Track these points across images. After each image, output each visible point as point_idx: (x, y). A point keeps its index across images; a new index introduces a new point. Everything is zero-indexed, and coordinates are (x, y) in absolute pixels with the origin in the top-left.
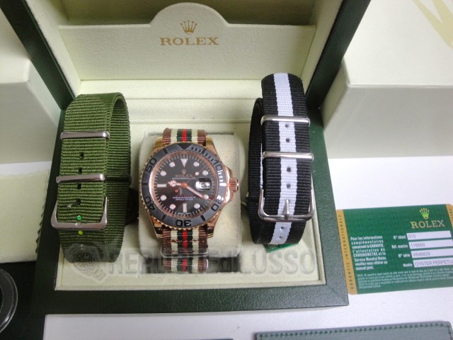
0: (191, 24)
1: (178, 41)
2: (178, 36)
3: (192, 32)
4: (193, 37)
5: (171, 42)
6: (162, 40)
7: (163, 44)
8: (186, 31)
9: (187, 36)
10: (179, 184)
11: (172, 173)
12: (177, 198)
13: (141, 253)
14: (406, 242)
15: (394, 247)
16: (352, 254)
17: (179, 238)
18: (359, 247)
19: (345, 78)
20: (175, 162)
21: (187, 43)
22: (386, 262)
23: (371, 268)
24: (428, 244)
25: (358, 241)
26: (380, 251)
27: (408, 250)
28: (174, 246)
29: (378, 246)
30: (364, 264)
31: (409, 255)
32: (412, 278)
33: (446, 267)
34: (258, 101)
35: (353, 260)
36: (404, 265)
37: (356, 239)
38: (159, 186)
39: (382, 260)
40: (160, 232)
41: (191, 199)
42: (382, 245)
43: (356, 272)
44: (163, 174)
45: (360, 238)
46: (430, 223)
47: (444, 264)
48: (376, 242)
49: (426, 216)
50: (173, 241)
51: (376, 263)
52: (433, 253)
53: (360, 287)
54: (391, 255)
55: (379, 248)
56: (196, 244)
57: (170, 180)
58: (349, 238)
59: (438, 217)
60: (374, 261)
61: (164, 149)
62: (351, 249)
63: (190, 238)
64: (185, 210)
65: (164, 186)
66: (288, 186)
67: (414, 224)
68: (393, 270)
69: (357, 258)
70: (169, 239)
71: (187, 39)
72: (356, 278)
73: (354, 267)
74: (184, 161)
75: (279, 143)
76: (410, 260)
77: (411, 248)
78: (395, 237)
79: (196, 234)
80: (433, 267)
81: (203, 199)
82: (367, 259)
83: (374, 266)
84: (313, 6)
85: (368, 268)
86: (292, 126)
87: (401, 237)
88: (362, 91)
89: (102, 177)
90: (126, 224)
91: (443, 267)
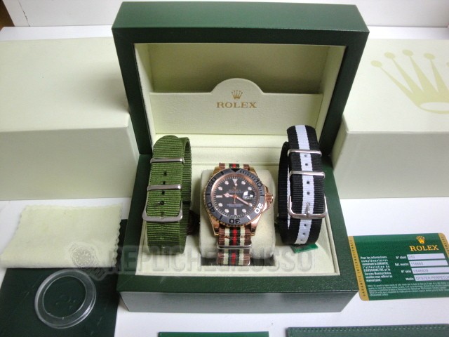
0: (238, 92)
1: (229, 105)
2: (229, 101)
3: (239, 98)
4: (239, 102)
5: (224, 105)
6: (218, 103)
7: (218, 107)
8: (235, 98)
9: (236, 101)
10: (232, 196)
11: (226, 189)
12: (230, 205)
13: (200, 251)
14: (407, 261)
15: (397, 265)
16: (362, 270)
17: (231, 235)
18: (368, 264)
19: (345, 128)
20: (228, 180)
21: (235, 107)
22: (391, 277)
23: (379, 280)
24: (425, 263)
25: (367, 259)
26: (385, 268)
27: (409, 268)
28: (227, 241)
29: (384, 264)
30: (373, 277)
31: (410, 272)
32: (414, 289)
33: (443, 281)
34: (285, 144)
35: (364, 274)
36: (407, 279)
37: (365, 258)
38: (218, 197)
39: (387, 274)
40: (217, 231)
41: (240, 205)
42: (387, 263)
43: (367, 284)
44: (221, 189)
45: (368, 258)
46: (426, 248)
47: (440, 279)
48: (382, 261)
49: (422, 241)
50: (226, 237)
51: (383, 277)
52: (431, 270)
53: (371, 295)
54: (395, 271)
55: (385, 265)
56: (242, 240)
57: (225, 193)
58: (359, 258)
59: (433, 242)
60: (380, 275)
61: (222, 172)
62: (361, 266)
63: (239, 235)
64: (235, 213)
65: (221, 196)
66: (308, 193)
67: (412, 248)
68: (398, 283)
69: (367, 272)
70: (223, 236)
71: (235, 104)
72: (367, 288)
73: (365, 279)
74: (235, 180)
75: (301, 166)
76: (412, 275)
77: (411, 266)
78: (397, 258)
79: (243, 231)
80: (432, 282)
81: (248, 205)
82: (375, 273)
83: (382, 279)
84: (321, 82)
85: (377, 280)
86: (309, 156)
87: (402, 258)
88: (358, 137)
89: (179, 187)
90: (188, 234)
91: (440, 281)
